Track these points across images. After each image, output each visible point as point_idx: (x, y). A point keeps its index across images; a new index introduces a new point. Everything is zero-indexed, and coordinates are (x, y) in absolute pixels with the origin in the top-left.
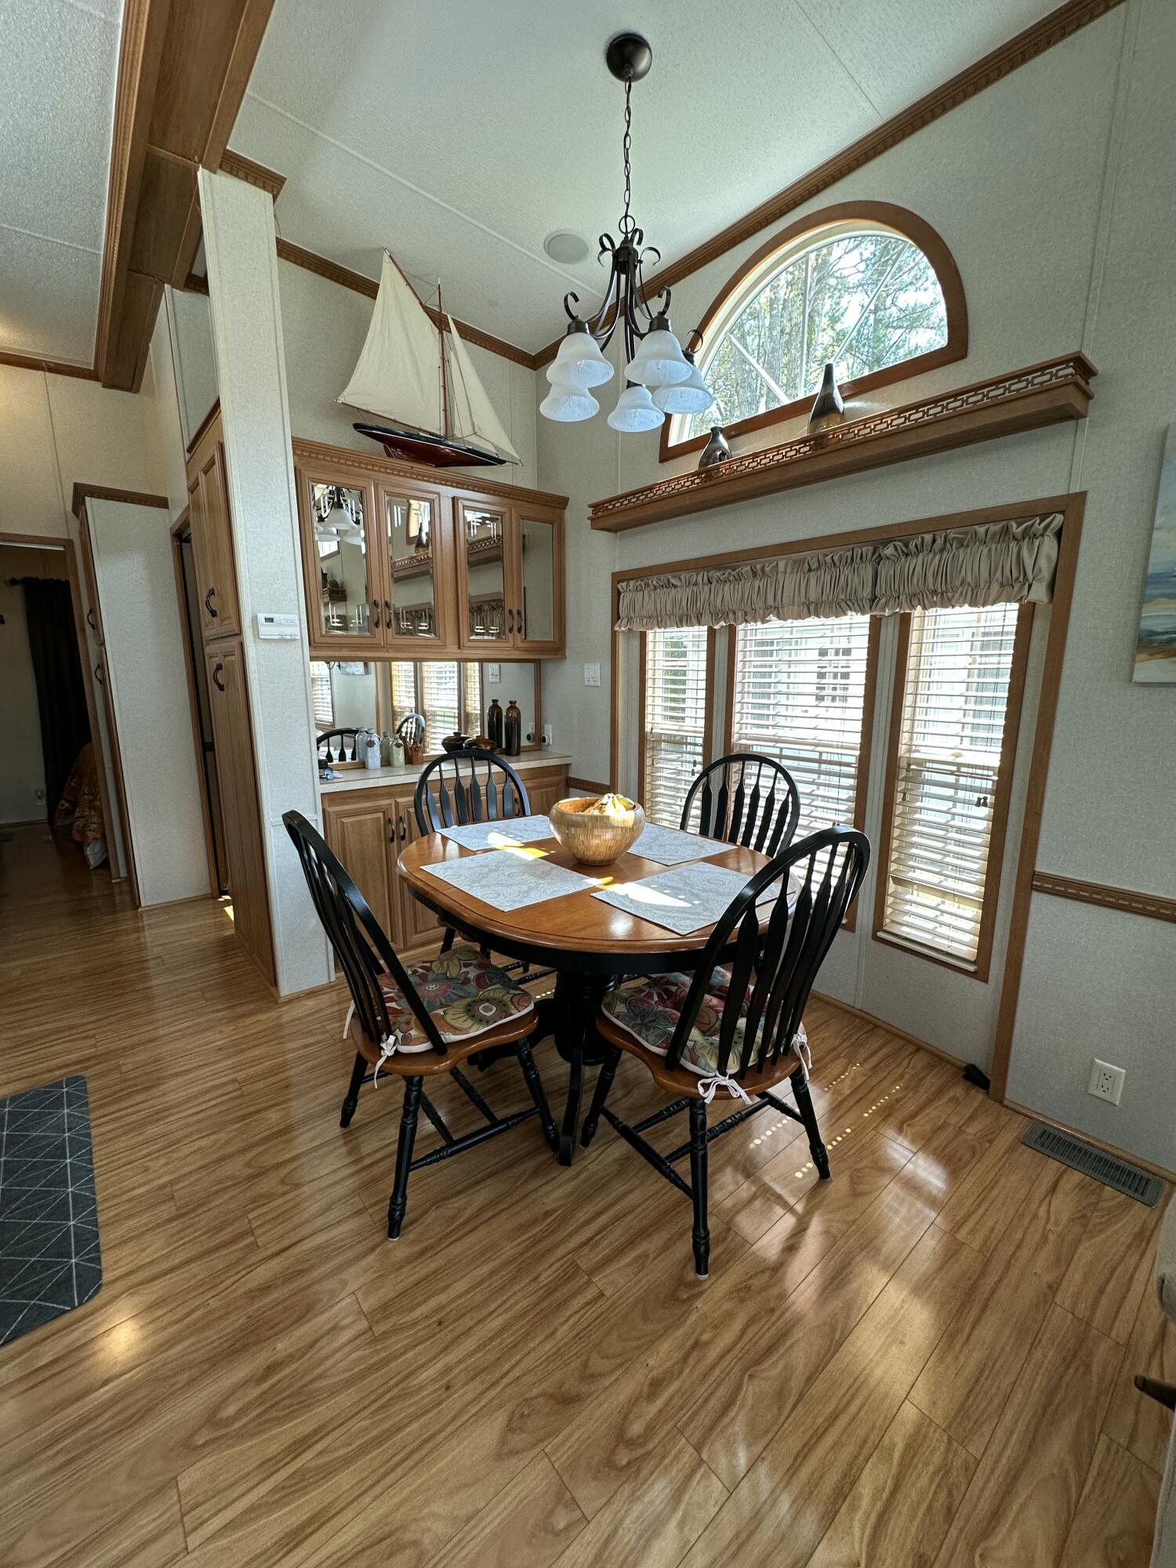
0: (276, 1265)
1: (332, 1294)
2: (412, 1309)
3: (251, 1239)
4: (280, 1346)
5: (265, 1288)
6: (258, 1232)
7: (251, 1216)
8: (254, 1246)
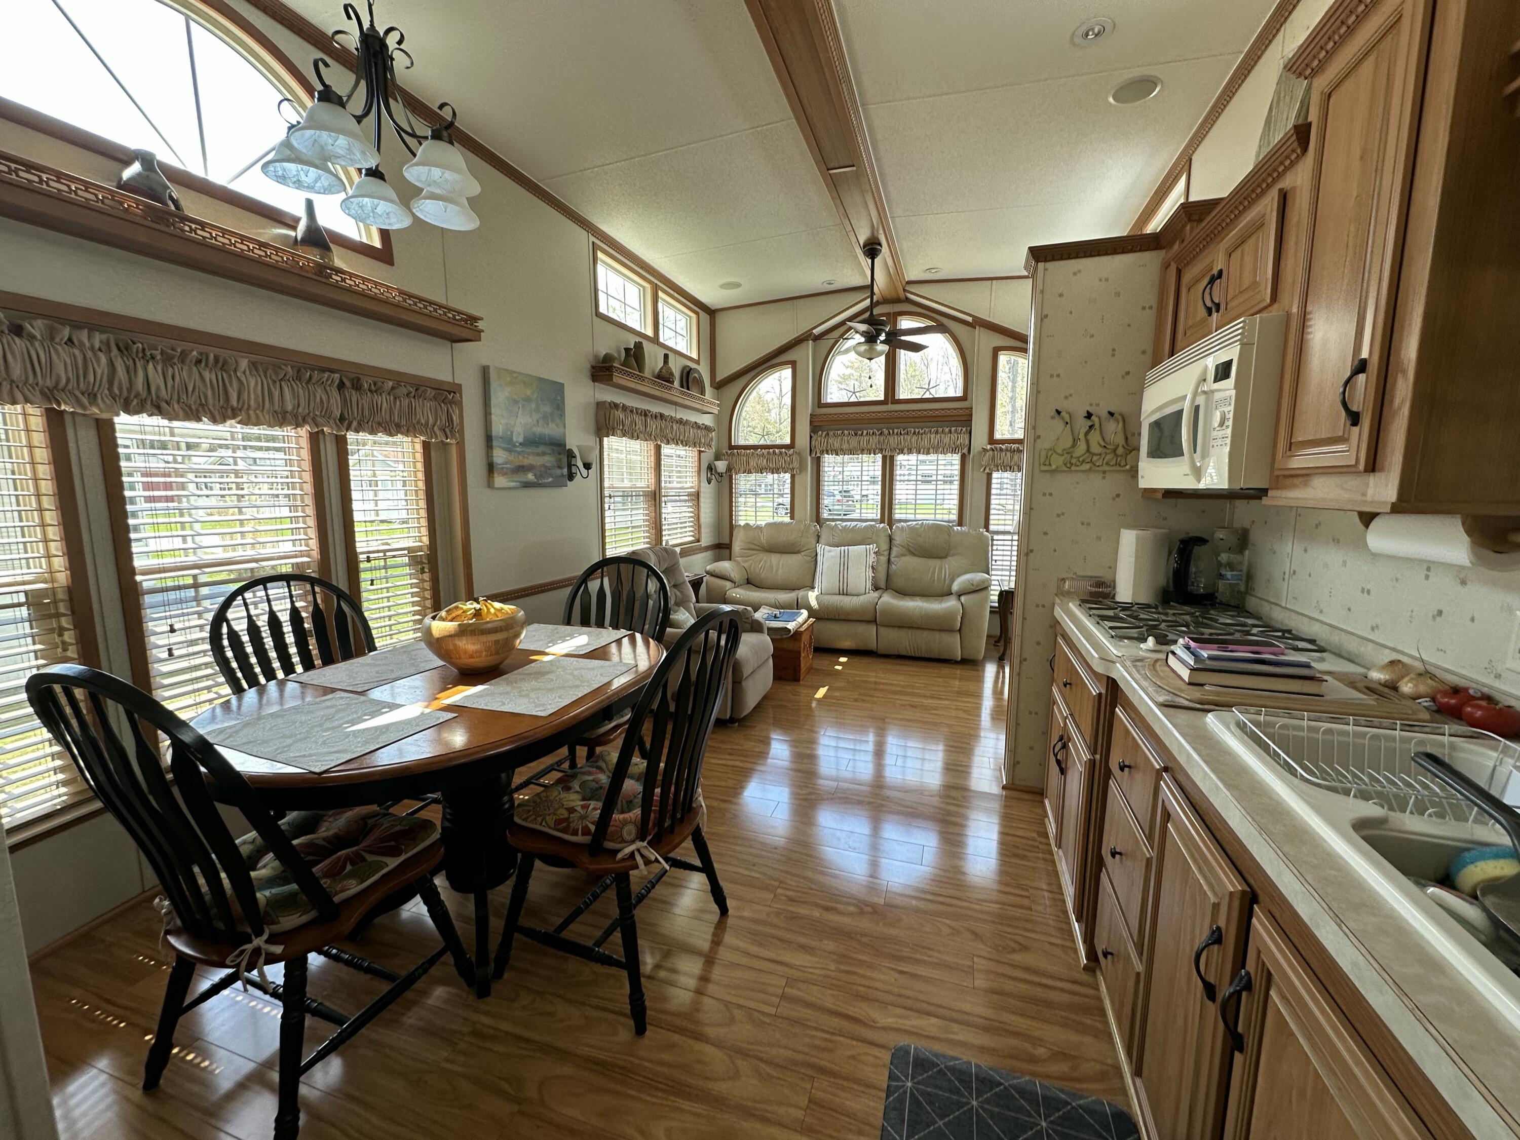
0: (786, 957)
1: (778, 914)
2: (758, 878)
3: (788, 990)
4: (818, 915)
5: (803, 948)
6: (780, 991)
7: (773, 1011)
8: (790, 982)
